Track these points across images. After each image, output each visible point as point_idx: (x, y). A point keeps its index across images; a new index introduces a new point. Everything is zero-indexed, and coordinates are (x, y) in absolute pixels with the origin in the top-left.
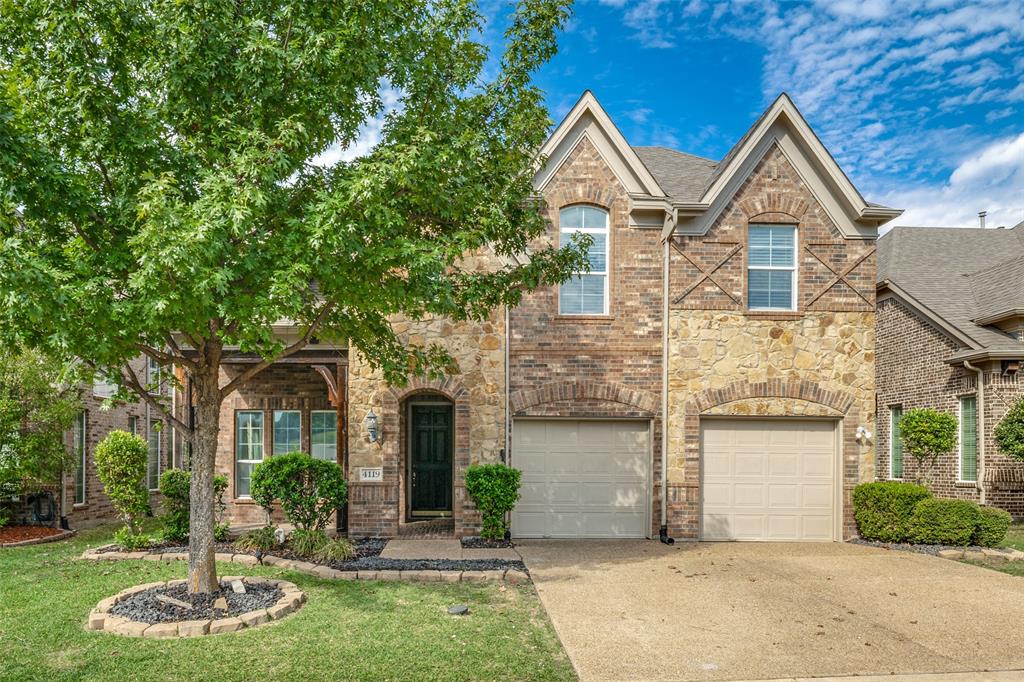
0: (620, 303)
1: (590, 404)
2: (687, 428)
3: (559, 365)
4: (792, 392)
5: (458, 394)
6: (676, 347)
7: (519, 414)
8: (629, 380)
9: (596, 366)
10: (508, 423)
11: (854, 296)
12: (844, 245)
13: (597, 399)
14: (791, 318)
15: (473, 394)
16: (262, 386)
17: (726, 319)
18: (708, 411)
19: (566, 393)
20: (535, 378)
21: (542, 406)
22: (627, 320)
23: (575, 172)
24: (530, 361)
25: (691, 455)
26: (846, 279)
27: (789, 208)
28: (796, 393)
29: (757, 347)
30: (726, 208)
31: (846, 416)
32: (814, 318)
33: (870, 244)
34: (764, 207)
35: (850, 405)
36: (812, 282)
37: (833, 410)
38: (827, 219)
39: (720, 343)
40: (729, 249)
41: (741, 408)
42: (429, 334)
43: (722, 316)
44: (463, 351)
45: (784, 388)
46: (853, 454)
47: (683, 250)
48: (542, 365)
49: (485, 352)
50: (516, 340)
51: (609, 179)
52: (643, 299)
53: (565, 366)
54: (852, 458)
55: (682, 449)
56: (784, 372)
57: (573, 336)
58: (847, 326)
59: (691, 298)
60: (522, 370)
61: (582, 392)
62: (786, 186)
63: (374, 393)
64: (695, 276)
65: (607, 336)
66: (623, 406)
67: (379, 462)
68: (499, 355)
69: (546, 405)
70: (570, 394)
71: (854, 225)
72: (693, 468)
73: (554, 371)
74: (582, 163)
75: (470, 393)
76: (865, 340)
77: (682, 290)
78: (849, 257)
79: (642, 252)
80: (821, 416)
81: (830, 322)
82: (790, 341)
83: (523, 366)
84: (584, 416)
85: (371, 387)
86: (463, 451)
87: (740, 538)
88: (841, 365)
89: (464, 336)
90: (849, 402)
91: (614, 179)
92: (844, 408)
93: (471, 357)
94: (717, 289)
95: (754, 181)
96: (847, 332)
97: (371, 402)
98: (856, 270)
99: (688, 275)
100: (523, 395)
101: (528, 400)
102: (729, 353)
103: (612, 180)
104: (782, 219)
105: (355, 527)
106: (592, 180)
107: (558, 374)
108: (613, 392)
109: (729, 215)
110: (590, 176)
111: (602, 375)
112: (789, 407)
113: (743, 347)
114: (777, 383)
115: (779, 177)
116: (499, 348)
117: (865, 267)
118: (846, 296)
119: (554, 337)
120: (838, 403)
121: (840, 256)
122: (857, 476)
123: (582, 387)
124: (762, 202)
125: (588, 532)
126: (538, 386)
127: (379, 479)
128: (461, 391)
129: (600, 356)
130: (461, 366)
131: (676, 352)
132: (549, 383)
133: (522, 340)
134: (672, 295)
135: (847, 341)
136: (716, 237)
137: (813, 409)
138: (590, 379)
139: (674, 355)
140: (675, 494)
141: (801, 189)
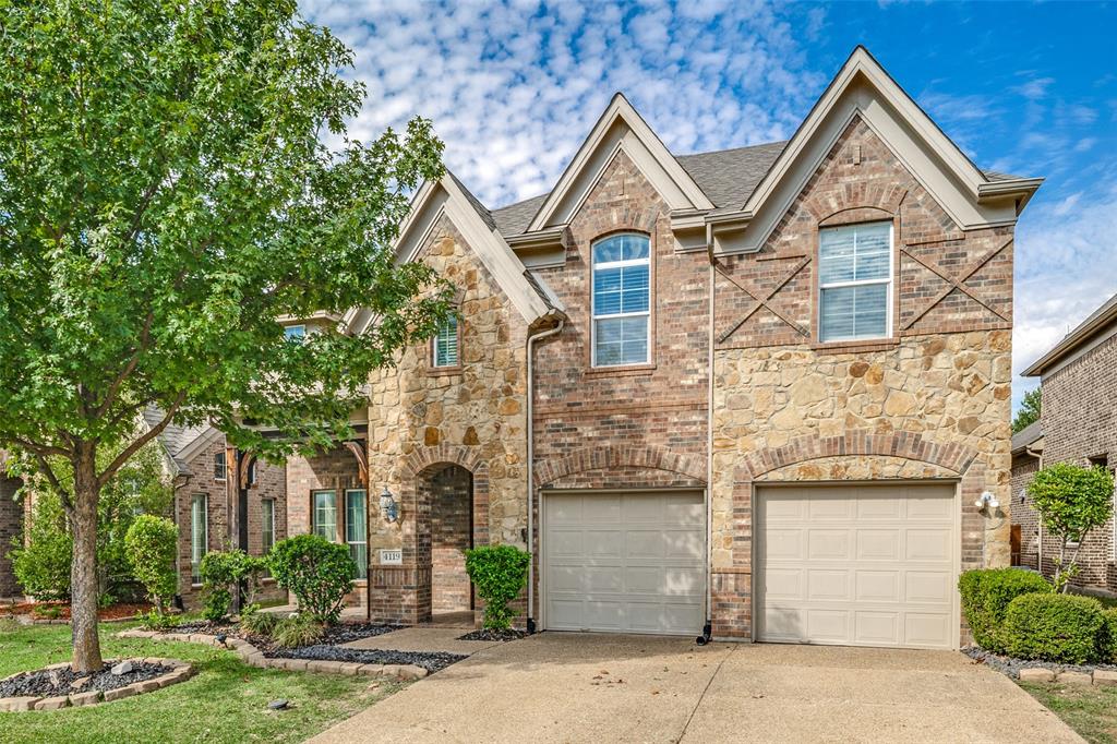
0: (663, 348)
1: (627, 473)
2: (736, 499)
3: (590, 428)
4: (881, 448)
5: (476, 467)
6: (723, 397)
7: (546, 486)
8: (674, 441)
9: (634, 427)
10: (530, 498)
11: (978, 309)
12: (963, 239)
13: (636, 467)
14: (880, 348)
15: (492, 466)
16: (334, 464)
17: (788, 356)
18: (764, 477)
19: (598, 461)
20: (563, 445)
21: (570, 477)
22: (672, 369)
23: (609, 195)
24: (558, 425)
25: (741, 534)
26: (963, 287)
27: (878, 200)
28: (888, 449)
29: (831, 390)
30: (789, 211)
31: (964, 477)
32: (915, 345)
33: (1003, 234)
34: (841, 204)
35: (969, 462)
36: (913, 296)
37: (943, 470)
38: (935, 207)
39: (780, 389)
40: (792, 265)
41: (808, 471)
42: (446, 402)
43: (782, 353)
44: (482, 418)
45: (869, 443)
46: (976, 529)
47: (731, 273)
48: (571, 430)
49: (505, 418)
50: (541, 402)
51: (649, 197)
52: (693, 340)
53: (597, 429)
54: (973, 535)
55: (729, 525)
56: (870, 421)
57: (607, 393)
58: (966, 352)
59: (742, 334)
60: (549, 435)
61: (617, 460)
62: (873, 170)
63: (393, 469)
64: (747, 305)
65: (649, 388)
66: (666, 473)
67: (399, 543)
68: (518, 420)
69: (576, 476)
70: (603, 462)
71: (978, 210)
72: (744, 550)
73: (585, 435)
74: (617, 182)
75: (488, 465)
76: (995, 369)
77: (729, 324)
78: (969, 255)
79: (691, 282)
80: (924, 479)
81: (940, 348)
82: (878, 379)
83: (550, 431)
84: (620, 487)
85: (391, 462)
86: (482, 530)
87: (818, 640)
88: (956, 406)
89: (481, 401)
90: (968, 458)
91: (655, 195)
92: (961, 467)
93: (490, 425)
94: (776, 319)
95: (828, 170)
96: (966, 360)
97: (390, 479)
98: (982, 273)
99: (737, 305)
100: (549, 464)
101: (555, 471)
102: (792, 402)
103: (653, 198)
104: (868, 216)
105: (377, 613)
106: (629, 200)
107: (589, 439)
108: (655, 455)
109: (793, 221)
110: (627, 197)
111: (641, 437)
112: (878, 467)
113: (811, 391)
114: (859, 436)
115: (862, 159)
116: (520, 412)
117: (996, 267)
118: (965, 310)
119: (586, 395)
120: (951, 460)
121: (956, 255)
122: (982, 560)
123: (617, 453)
124: (838, 197)
125: (632, 626)
126: (566, 453)
127: (398, 562)
128: (479, 464)
129: (638, 413)
130: (480, 436)
131: (723, 404)
132: (579, 449)
133: (549, 401)
134: (716, 332)
135: (966, 372)
136: (775, 251)
137: (914, 470)
138: (626, 442)
139: (720, 408)
140: (720, 583)
141: (897, 171)
